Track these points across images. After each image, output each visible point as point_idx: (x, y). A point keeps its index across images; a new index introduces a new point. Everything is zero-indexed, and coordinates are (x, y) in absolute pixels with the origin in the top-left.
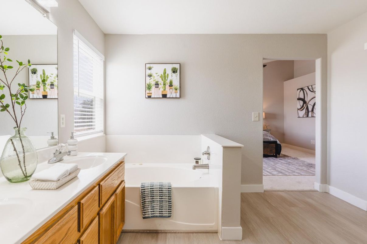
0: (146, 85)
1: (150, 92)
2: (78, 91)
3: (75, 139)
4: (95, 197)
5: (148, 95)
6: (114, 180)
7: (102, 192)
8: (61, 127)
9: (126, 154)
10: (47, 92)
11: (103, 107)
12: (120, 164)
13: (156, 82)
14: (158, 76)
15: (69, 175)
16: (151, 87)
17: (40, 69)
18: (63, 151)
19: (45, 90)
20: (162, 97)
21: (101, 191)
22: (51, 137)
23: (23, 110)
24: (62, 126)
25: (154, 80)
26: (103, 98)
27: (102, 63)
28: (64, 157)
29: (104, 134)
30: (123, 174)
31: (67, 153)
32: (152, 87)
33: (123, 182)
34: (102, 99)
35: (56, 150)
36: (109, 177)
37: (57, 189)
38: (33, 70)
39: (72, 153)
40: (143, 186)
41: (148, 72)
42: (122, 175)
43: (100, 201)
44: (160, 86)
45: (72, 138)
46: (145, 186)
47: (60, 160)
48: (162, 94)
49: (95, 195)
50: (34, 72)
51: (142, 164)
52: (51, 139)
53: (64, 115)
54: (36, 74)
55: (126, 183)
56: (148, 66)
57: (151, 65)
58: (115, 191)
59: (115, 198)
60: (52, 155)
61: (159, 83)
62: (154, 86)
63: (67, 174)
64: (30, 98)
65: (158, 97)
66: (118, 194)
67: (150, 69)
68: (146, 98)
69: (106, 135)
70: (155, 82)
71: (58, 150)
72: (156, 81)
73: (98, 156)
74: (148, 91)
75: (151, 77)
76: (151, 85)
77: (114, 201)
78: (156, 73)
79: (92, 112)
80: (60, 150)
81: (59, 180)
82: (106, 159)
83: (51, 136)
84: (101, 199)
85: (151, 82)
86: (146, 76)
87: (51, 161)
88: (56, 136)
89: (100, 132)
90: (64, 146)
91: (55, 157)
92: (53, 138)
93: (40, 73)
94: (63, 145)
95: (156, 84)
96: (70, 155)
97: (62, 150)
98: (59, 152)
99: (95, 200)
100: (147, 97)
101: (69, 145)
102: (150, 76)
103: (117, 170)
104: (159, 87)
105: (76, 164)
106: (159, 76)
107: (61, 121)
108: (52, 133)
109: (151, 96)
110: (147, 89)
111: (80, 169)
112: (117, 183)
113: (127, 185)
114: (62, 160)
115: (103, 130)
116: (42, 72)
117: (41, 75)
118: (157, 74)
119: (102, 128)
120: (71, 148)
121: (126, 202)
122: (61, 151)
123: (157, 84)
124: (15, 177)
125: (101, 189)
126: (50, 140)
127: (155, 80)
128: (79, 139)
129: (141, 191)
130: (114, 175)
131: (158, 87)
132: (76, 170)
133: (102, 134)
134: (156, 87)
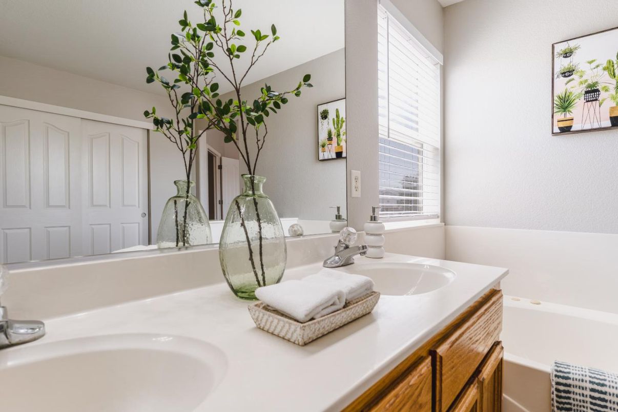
0: (556, 98)
1: (568, 116)
2: (387, 126)
3: (379, 221)
4: (419, 395)
5: (562, 126)
6: (477, 341)
7: (444, 378)
8: (353, 196)
9: (505, 270)
10: (342, 146)
11: (439, 165)
12: (491, 296)
13: (590, 86)
14: (597, 66)
15: (344, 307)
16: (570, 104)
17: (331, 108)
18: (352, 244)
19: (339, 142)
20: (610, 125)
21: (438, 376)
22: (336, 216)
23: (261, 137)
24: (356, 194)
25: (581, 83)
26: (438, 145)
27: (438, 72)
28: (354, 257)
29: (441, 222)
30: (499, 324)
31: (359, 249)
32: (575, 101)
33: (498, 349)
34: (437, 149)
35: (340, 241)
36: (463, 333)
37: (305, 344)
38: (323, 113)
39: (370, 251)
40: (560, 371)
41: (562, 64)
42: (495, 329)
43: (437, 403)
44: (603, 95)
45: (373, 219)
46: (571, 376)
47: (347, 264)
48: (611, 118)
49: (422, 389)
50: (325, 115)
51: (539, 304)
52: (336, 218)
53: (359, 172)
54: (327, 119)
55: (504, 348)
56: (560, 48)
57: (572, 44)
58: (478, 371)
59: (477, 392)
60: (333, 251)
61: (599, 87)
62: (583, 98)
63: (338, 301)
64: (320, 159)
65: (596, 126)
66: (486, 382)
67: (567, 54)
68: (553, 133)
69: (445, 224)
70: (585, 85)
71: (342, 240)
72: (590, 82)
73: (429, 266)
74: (559, 116)
75: (569, 76)
76: (572, 97)
77: (476, 401)
78: (591, 60)
79: (415, 195)
80: (345, 240)
81: (312, 319)
82: (448, 275)
83: (337, 214)
84: (437, 399)
85: (572, 90)
86: (555, 76)
87: (329, 262)
88: (344, 216)
89: (433, 218)
90: (354, 234)
91: (338, 256)
92: (338, 217)
93: (332, 115)
94: (352, 230)
95: (587, 92)
96: (366, 255)
97: (349, 241)
98: (344, 245)
99: (421, 406)
100: (556, 130)
101: (367, 234)
102: (568, 73)
103: (483, 314)
104: (600, 98)
105: (369, 279)
106: (600, 68)
107: (354, 183)
108: (338, 208)
109: (571, 127)
110: (555, 110)
111: (379, 294)
112: (483, 349)
113: (509, 355)
114: (351, 264)
115: (439, 214)
116: (335, 114)
117: (334, 119)
118: (590, 63)
119: (437, 210)
120: (369, 240)
121: (505, 398)
122: (347, 243)
123: (592, 93)
124: (245, 286)
125: (438, 368)
126: (334, 221)
127: (586, 81)
128: (389, 226)
129: (555, 386)
130: (476, 326)
131: (596, 100)
132: (367, 296)
133: (437, 222)
134: (587, 101)
